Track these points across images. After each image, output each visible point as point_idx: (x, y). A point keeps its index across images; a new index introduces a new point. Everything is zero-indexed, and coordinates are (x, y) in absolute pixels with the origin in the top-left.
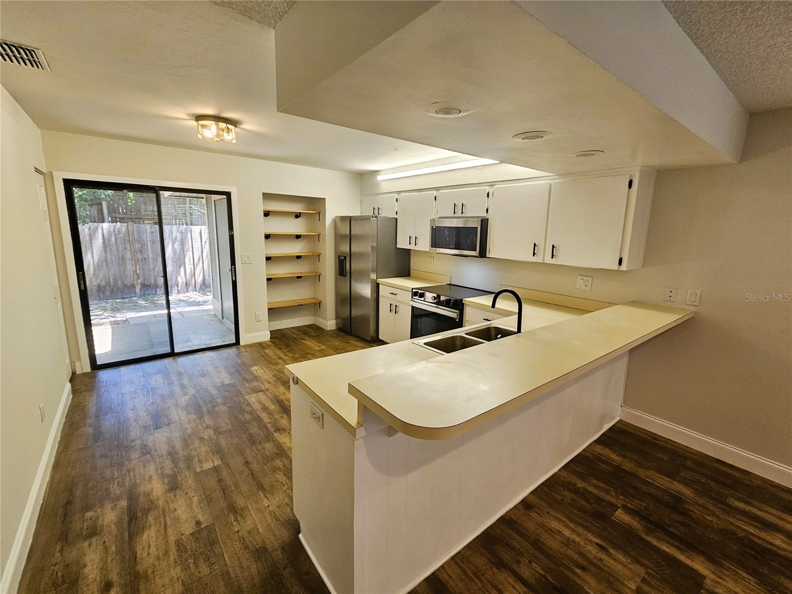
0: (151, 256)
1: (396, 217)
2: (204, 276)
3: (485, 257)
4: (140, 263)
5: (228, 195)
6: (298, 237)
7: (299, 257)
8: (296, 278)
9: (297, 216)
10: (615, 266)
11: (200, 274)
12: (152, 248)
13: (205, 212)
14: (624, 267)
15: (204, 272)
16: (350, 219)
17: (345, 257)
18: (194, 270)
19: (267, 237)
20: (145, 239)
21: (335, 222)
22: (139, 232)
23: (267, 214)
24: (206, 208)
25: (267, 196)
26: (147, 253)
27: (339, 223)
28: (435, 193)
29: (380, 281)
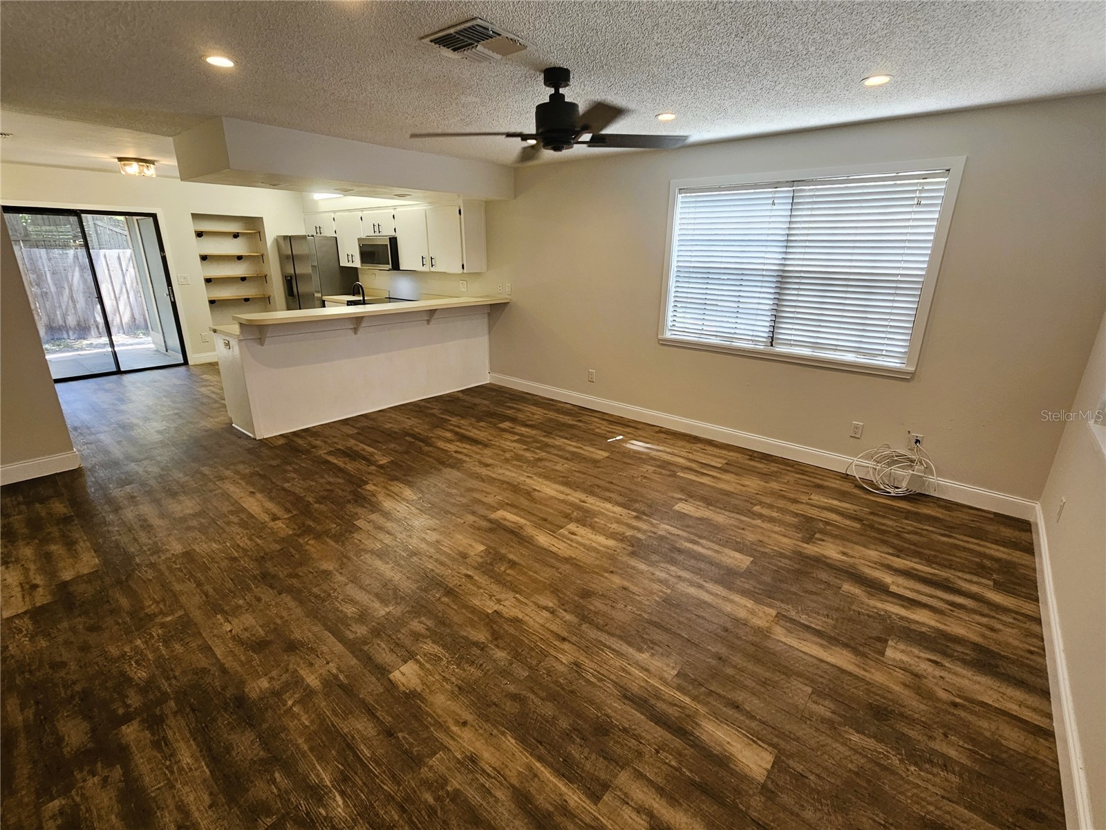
0: (53, 289)
1: (335, 235)
2: (132, 309)
3: (399, 270)
4: (40, 299)
5: (154, 216)
6: (240, 258)
7: (243, 279)
8: (243, 301)
9: (236, 236)
10: (461, 271)
11: (125, 308)
12: (53, 279)
13: (127, 233)
14: (465, 271)
15: (131, 307)
16: (289, 239)
17: (291, 277)
18: (117, 304)
19: (204, 258)
20: (41, 267)
21: (277, 241)
22: (31, 259)
23: (200, 234)
24: (126, 229)
25: (195, 216)
26: (47, 286)
27: (282, 242)
28: (360, 214)
29: (325, 298)
